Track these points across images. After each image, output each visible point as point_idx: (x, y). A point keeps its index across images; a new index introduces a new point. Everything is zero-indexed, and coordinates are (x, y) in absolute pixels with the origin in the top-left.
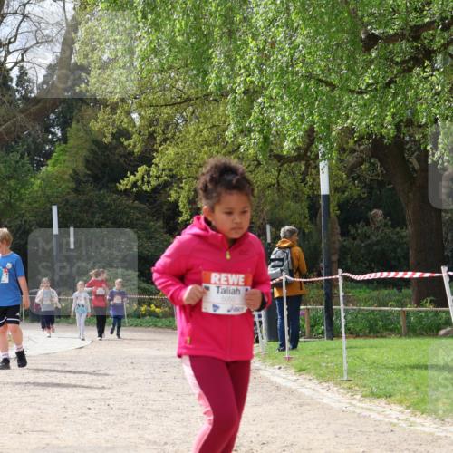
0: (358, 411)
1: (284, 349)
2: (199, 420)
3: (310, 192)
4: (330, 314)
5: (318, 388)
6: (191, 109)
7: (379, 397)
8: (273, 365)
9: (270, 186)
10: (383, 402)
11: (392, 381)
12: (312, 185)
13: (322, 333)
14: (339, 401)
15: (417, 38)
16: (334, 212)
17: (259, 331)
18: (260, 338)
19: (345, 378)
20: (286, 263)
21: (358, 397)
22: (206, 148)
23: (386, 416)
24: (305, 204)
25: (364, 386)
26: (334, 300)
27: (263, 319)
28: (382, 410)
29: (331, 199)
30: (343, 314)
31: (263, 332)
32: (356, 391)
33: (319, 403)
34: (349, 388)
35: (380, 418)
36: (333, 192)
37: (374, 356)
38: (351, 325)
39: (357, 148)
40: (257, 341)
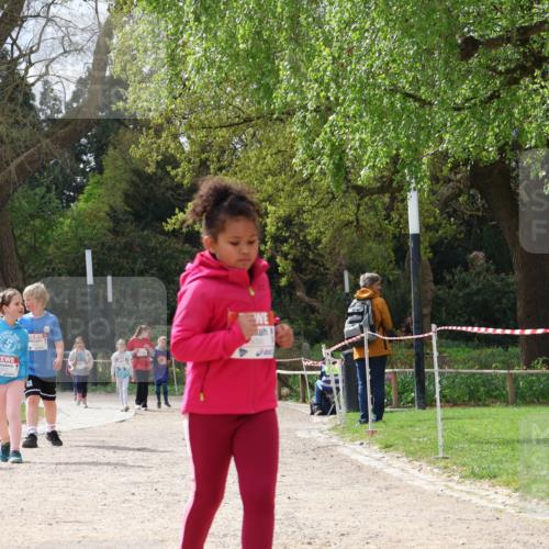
0: (456, 495)
1: (367, 421)
3: (396, 231)
4: (421, 376)
5: (408, 467)
6: (251, 130)
7: (482, 478)
8: (353, 441)
9: (348, 224)
10: (486, 483)
11: (496, 459)
12: (399, 222)
13: (412, 401)
15: (524, 42)
16: (426, 255)
17: (336, 399)
18: (337, 408)
19: (441, 455)
20: (366, 317)
21: (456, 478)
22: (270, 179)
23: (490, 501)
24: (390, 245)
25: (464, 465)
26: (426, 362)
27: (341, 385)
28: (484, 493)
29: (422, 239)
30: (437, 379)
31: (340, 400)
32: (454, 470)
33: (409, 486)
34: (446, 468)
35: (483, 503)
36: (424, 230)
37: (475, 429)
38: (447, 391)
39: (452, 176)
40: (334, 412)
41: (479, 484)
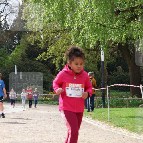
0: (112, 131)
1: (89, 111)
2: (61, 134)
3: (98, 61)
4: (104, 100)
5: (100, 124)
6: (60, 34)
9: (85, 59)
10: (120, 128)
11: (124, 122)
12: (99, 59)
13: (101, 106)
14: (106, 128)
15: (132, 11)
16: (106, 67)
19: (109, 121)
21: (113, 127)
23: (122, 133)
24: (96, 64)
25: (115, 123)
26: (105, 96)
28: (120, 131)
29: (105, 63)
30: (108, 100)
32: (112, 125)
33: (100, 129)
34: (110, 124)
35: (120, 133)
36: (105, 60)
37: (118, 114)
38: (111, 103)
39: (113, 46)
41: (119, 128)
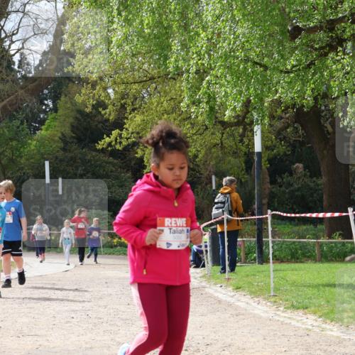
0: (282, 319)
1: (225, 272)
3: (247, 150)
4: (260, 244)
5: (251, 301)
6: (154, 85)
7: (298, 308)
8: (216, 284)
9: (215, 145)
10: (301, 312)
11: (308, 296)
12: (248, 145)
13: (255, 259)
14: (266, 312)
15: (332, 30)
16: (265, 165)
17: (205, 258)
19: (272, 294)
20: (226, 205)
21: (282, 309)
22: (166, 116)
23: (303, 323)
24: (243, 159)
25: (287, 301)
26: (264, 234)
27: (208, 249)
28: (300, 318)
29: (263, 155)
30: (271, 245)
31: (208, 258)
32: (281, 304)
33: (251, 314)
34: (275, 302)
35: (299, 324)
36: (264, 150)
37: (294, 277)
38: (277, 253)
39: (283, 115)
40: (204, 266)
41: (296, 313)
